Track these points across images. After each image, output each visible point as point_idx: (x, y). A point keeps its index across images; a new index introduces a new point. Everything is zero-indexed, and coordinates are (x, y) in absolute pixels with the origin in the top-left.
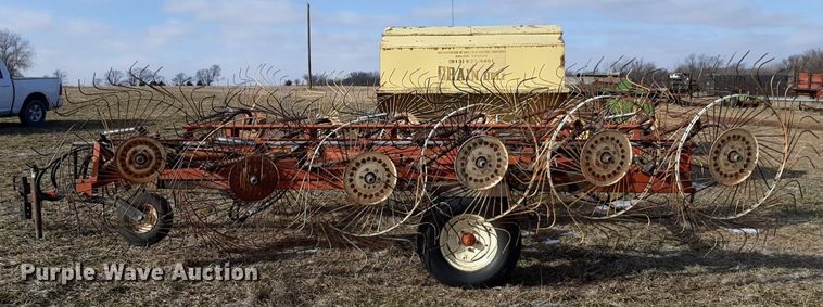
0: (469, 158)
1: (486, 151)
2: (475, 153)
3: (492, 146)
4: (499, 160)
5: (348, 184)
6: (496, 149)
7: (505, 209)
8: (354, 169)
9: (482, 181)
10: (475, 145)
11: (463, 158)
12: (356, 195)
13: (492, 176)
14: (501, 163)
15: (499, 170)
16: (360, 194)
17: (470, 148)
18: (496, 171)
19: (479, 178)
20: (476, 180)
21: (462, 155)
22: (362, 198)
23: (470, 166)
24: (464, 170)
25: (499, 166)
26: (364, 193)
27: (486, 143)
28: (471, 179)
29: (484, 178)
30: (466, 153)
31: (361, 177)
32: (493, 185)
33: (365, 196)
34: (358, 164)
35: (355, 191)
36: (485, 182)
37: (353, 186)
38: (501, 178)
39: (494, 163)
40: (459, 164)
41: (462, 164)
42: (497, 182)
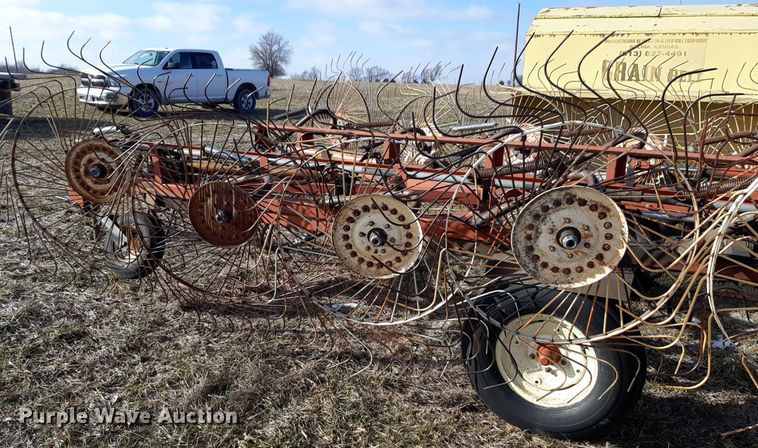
0: (544, 228)
1: (580, 217)
2: (557, 218)
3: (594, 207)
4: (609, 237)
5: (341, 243)
6: (602, 216)
7: (614, 325)
8: (351, 220)
9: (567, 271)
10: (557, 203)
11: (531, 227)
12: (355, 261)
13: (591, 265)
14: (611, 243)
15: (607, 255)
16: (361, 260)
17: (546, 209)
18: (600, 257)
19: (562, 266)
20: (555, 270)
21: (528, 220)
22: (364, 266)
23: (544, 242)
24: (530, 249)
25: (606, 248)
26: (367, 259)
27: (583, 203)
28: (545, 265)
29: (572, 266)
30: (537, 217)
31: (363, 234)
32: (590, 281)
33: (370, 264)
34: (357, 213)
35: (354, 254)
36: (574, 274)
37: (349, 246)
38: (608, 270)
39: (597, 241)
40: (521, 236)
41: (529, 238)
42: (599, 277)
